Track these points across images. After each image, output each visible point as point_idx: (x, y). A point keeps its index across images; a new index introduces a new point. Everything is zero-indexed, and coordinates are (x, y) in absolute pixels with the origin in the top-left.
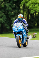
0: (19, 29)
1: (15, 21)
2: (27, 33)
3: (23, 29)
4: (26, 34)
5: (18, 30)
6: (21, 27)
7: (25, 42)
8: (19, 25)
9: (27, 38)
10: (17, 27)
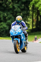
0: (17, 32)
2: (26, 37)
3: (21, 33)
4: (25, 39)
5: (15, 33)
7: (23, 47)
8: (17, 28)
9: (26, 43)
10: (15, 30)
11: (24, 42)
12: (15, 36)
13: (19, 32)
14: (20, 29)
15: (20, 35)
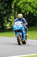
0: (20, 27)
1: (15, 20)
2: (26, 31)
3: (22, 28)
5: (18, 28)
6: (21, 26)
7: (24, 39)
8: (19, 24)
9: (26, 36)
10: (18, 25)
11: (24, 35)
12: (18, 30)
13: (21, 27)
14: (21, 25)
15: (22, 30)
